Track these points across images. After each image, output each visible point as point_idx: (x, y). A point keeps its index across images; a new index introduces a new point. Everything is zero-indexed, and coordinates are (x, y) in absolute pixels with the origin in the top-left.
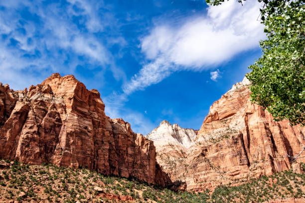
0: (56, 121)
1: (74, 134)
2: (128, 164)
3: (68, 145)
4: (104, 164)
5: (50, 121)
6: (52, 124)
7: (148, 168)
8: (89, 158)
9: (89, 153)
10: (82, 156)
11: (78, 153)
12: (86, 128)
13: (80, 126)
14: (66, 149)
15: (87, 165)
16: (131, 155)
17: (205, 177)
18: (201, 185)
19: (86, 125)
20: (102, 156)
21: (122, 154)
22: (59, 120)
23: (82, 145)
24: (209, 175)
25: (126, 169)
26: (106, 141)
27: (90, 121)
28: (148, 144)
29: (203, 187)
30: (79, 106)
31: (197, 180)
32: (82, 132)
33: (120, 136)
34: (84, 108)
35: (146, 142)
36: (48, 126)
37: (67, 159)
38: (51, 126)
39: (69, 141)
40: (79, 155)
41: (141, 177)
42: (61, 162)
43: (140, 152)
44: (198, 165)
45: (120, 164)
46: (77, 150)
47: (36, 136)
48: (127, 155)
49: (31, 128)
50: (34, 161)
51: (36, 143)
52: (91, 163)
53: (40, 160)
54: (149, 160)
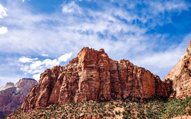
0: (76, 77)
1: (84, 82)
2: (128, 88)
3: (81, 89)
4: (107, 93)
5: (73, 79)
6: (74, 80)
7: (142, 88)
8: (93, 94)
9: (93, 90)
10: (89, 93)
11: (87, 92)
12: (92, 76)
13: (87, 77)
14: (81, 92)
15: (93, 98)
16: (130, 82)
17: (186, 85)
18: (184, 93)
19: (92, 74)
20: (105, 89)
21: (124, 83)
22: (78, 76)
23: (89, 87)
24: (189, 84)
25: (127, 92)
26: (108, 79)
27: (95, 71)
28: (140, 71)
29: (185, 94)
30: (89, 64)
31: (181, 89)
32: (89, 80)
33: (121, 71)
34: (92, 64)
35: (139, 70)
36: (72, 82)
37: (81, 97)
38: (74, 81)
39: (82, 86)
40: (88, 93)
41: (137, 94)
42: (78, 99)
43: (136, 78)
44: (182, 76)
45: (122, 90)
46: (86, 91)
47: (66, 89)
48: (127, 83)
49: (64, 85)
50: (65, 102)
51: (66, 92)
52: (96, 96)
53: (68, 101)
54: (142, 82)
